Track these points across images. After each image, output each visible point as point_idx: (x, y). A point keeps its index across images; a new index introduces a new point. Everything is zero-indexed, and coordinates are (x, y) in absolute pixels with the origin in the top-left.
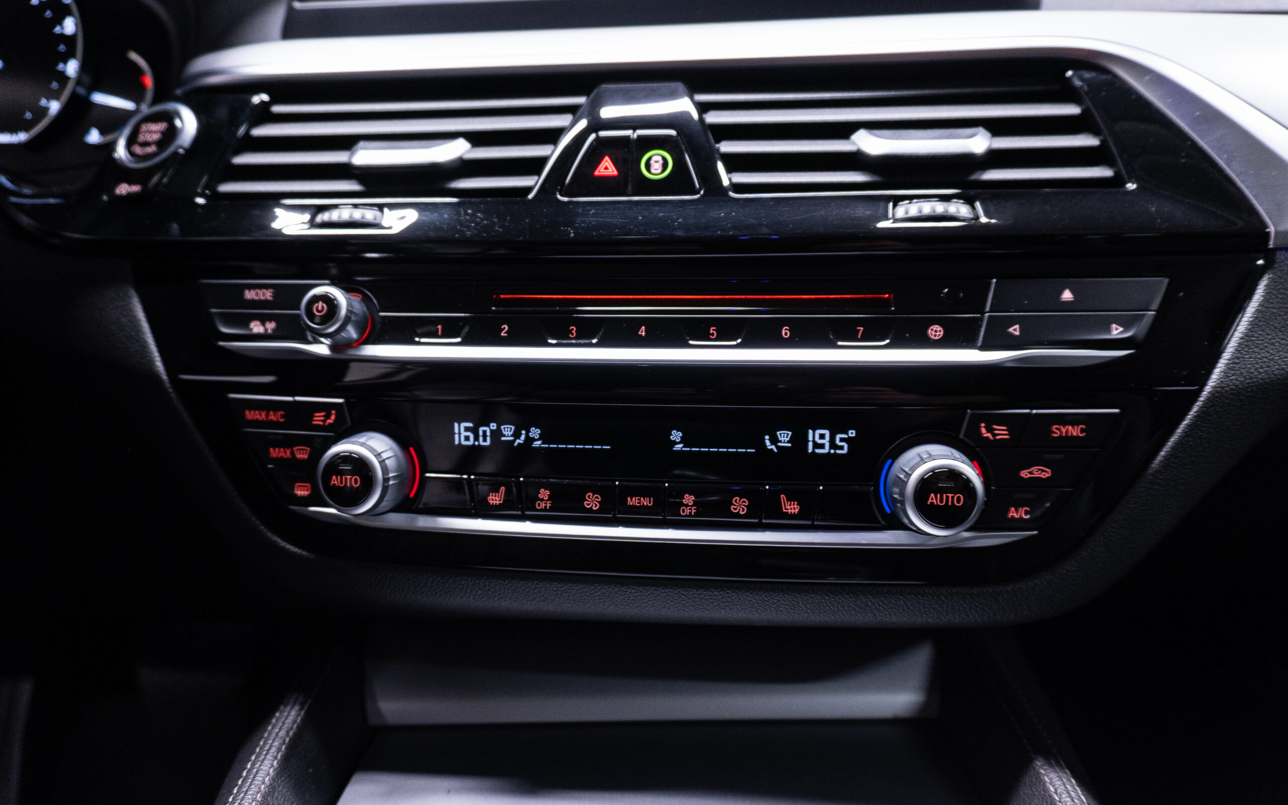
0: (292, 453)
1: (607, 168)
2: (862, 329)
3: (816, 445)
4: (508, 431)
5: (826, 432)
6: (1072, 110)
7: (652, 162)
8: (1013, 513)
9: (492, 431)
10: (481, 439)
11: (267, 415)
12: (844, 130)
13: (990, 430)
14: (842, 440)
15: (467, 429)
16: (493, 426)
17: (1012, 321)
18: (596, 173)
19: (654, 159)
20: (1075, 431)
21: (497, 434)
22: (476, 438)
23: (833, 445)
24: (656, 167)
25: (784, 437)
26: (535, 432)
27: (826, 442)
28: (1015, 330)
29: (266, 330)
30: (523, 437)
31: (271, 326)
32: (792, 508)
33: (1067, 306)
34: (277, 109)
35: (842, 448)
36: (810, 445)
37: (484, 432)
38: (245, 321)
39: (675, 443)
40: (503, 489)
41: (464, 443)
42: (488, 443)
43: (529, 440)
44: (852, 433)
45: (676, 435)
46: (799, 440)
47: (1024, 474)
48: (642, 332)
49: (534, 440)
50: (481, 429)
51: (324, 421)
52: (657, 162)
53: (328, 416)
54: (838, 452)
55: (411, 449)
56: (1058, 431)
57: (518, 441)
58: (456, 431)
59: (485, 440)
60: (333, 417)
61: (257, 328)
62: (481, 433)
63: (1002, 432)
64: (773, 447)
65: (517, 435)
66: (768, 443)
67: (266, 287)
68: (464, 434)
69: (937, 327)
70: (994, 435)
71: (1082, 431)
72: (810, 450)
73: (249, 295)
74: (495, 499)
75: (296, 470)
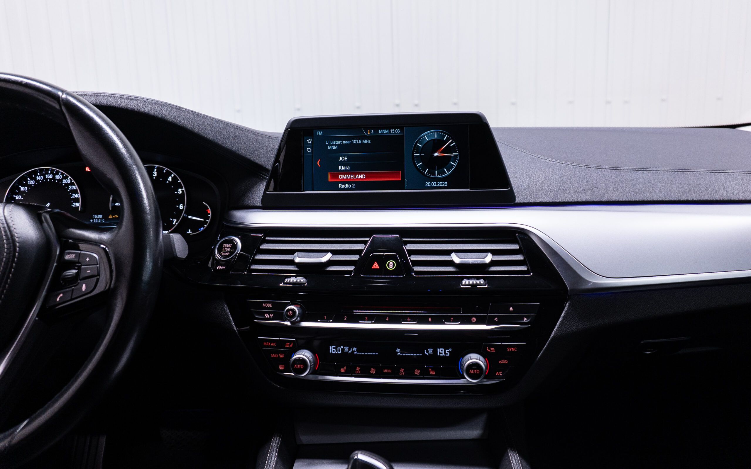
0: (278, 356)
1: (376, 266)
2: (452, 319)
3: (440, 353)
4: (346, 349)
5: (443, 349)
6: (516, 247)
7: (390, 264)
8: (497, 374)
9: (341, 349)
10: (338, 351)
11: (271, 344)
12: (448, 252)
13: (489, 349)
14: (447, 352)
15: (333, 348)
16: (342, 347)
17: (496, 316)
18: (373, 268)
19: (391, 263)
20: (514, 349)
21: (343, 350)
22: (337, 351)
23: (445, 353)
24: (391, 266)
25: (431, 351)
26: (355, 349)
27: (443, 352)
28: (496, 319)
29: (270, 317)
30: (351, 351)
31: (272, 315)
32: (433, 373)
33: (511, 312)
35: (448, 354)
36: (438, 353)
37: (339, 349)
38: (263, 314)
39: (398, 352)
40: (345, 367)
41: (332, 352)
42: (340, 352)
43: (353, 352)
44: (450, 350)
45: (398, 350)
46: (435, 352)
47: (500, 362)
48: (387, 319)
49: (354, 351)
50: (338, 348)
51: (289, 346)
52: (391, 264)
53: (290, 344)
54: (447, 355)
55: (316, 355)
56: (509, 349)
57: (349, 352)
58: (330, 349)
59: (339, 351)
60: (292, 345)
61: (267, 316)
62: (338, 349)
63: (493, 350)
64: (427, 354)
65: (349, 350)
66: (426, 352)
67: (270, 303)
68: (333, 349)
69: (474, 318)
70: (491, 351)
71: (516, 349)
72: (438, 355)
73: (264, 305)
74: (343, 370)
75: (280, 361)
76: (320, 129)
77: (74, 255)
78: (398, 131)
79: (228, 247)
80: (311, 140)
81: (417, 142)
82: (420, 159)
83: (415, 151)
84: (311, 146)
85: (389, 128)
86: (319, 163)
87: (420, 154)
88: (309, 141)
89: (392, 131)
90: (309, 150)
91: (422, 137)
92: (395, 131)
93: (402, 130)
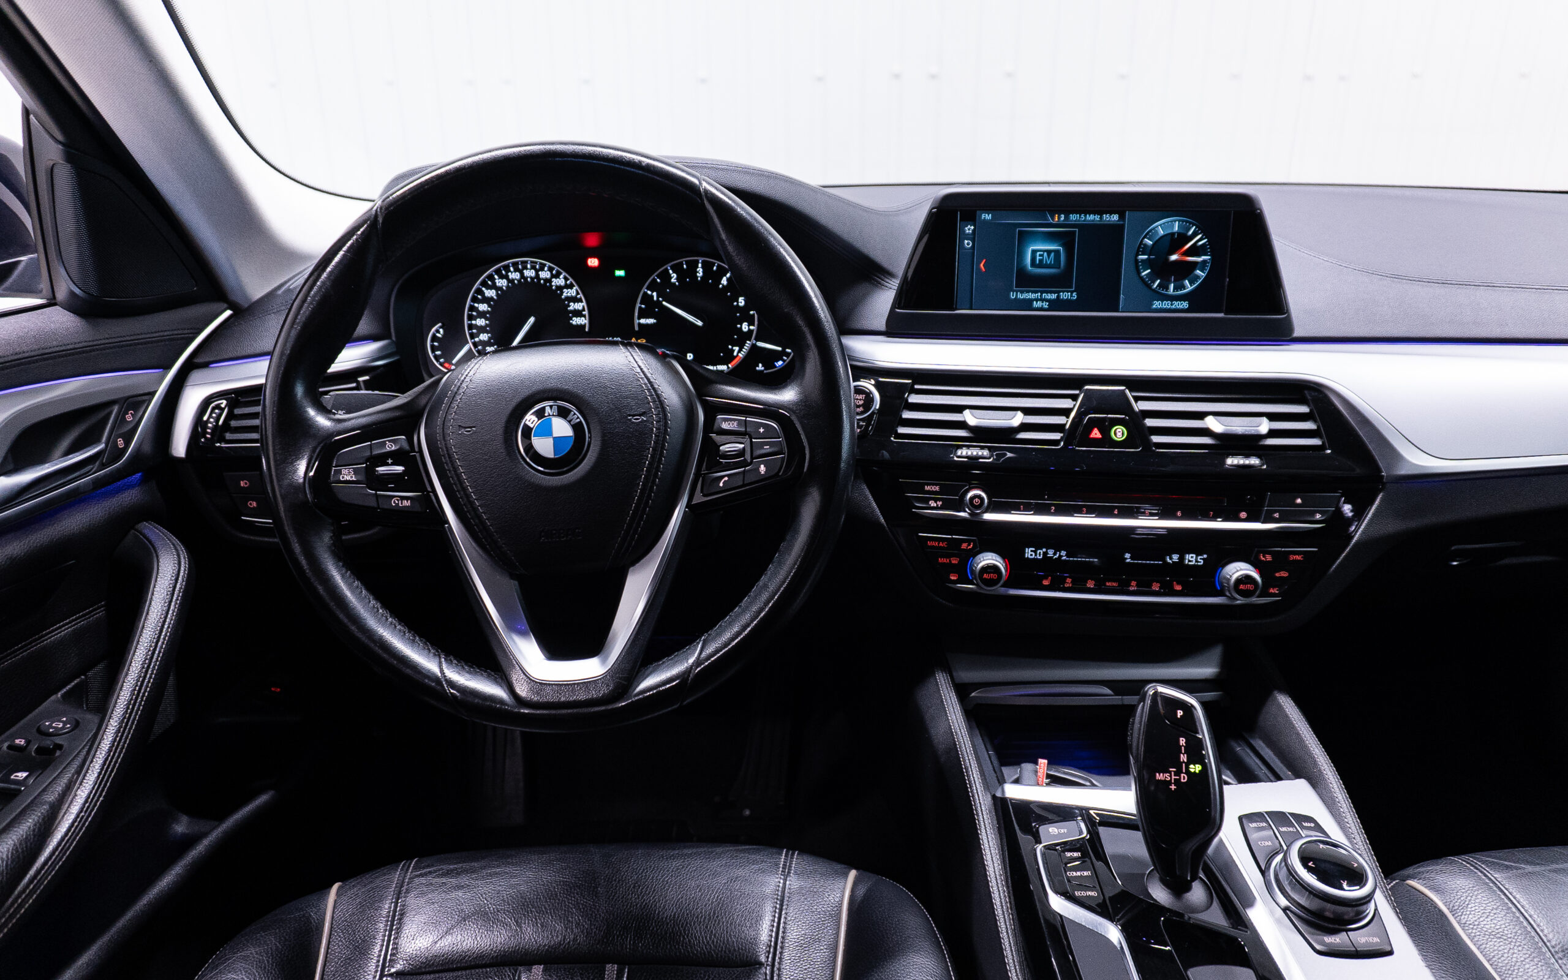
0: (950, 561)
1: (1096, 434)
2: (1212, 513)
3: (1189, 561)
4: (1051, 552)
5: (1194, 556)
6: (1303, 409)
7: (1117, 432)
8: (1272, 591)
9: (1043, 552)
10: (1038, 555)
11: (938, 544)
12: (1201, 416)
13: (1264, 557)
14: (1201, 559)
15: (1032, 551)
16: (1044, 550)
17: (1276, 511)
18: (1091, 437)
19: (1118, 430)
20: (1298, 558)
21: (1045, 554)
22: (1036, 555)
23: (1197, 561)
24: (1119, 434)
25: (1175, 557)
26: (1063, 553)
27: (1194, 559)
28: (1277, 515)
29: (937, 505)
30: (1058, 555)
31: (939, 503)
32: (1178, 588)
33: (1299, 505)
34: (916, 387)
35: (1200, 562)
36: (1187, 561)
37: (1040, 553)
38: (927, 500)
39: (1127, 559)
40: (1050, 578)
41: (1030, 557)
42: (1041, 557)
43: (1060, 556)
44: (1205, 556)
45: (1127, 555)
46: (1182, 559)
47: (1277, 575)
48: (1116, 512)
49: (1063, 556)
50: (1038, 551)
51: (967, 547)
52: (1119, 432)
53: (969, 545)
54: (1199, 564)
55: (1010, 560)
56: (1292, 557)
57: (1055, 557)
58: (1027, 551)
59: (1040, 556)
60: (972, 546)
61: (932, 504)
62: (1038, 553)
63: (1269, 558)
64: (1171, 561)
65: (1055, 554)
66: (1168, 559)
67: (936, 485)
68: (1030, 553)
69: (1244, 513)
70: (1266, 559)
71: (1302, 557)
72: (1187, 563)
73: (927, 488)
74: (1046, 583)
75: (952, 568)
76: (987, 210)
77: (735, 423)
78: (1115, 217)
79: (860, 400)
80: (972, 227)
81: (1145, 237)
82: (1147, 264)
83: (1141, 251)
84: (973, 237)
85: (1101, 213)
86: (983, 265)
87: (1149, 255)
88: (969, 229)
89: (1106, 217)
90: (968, 244)
91: (1154, 229)
92: (1110, 218)
93: (1122, 217)
